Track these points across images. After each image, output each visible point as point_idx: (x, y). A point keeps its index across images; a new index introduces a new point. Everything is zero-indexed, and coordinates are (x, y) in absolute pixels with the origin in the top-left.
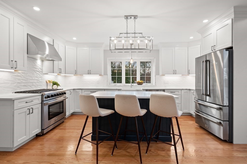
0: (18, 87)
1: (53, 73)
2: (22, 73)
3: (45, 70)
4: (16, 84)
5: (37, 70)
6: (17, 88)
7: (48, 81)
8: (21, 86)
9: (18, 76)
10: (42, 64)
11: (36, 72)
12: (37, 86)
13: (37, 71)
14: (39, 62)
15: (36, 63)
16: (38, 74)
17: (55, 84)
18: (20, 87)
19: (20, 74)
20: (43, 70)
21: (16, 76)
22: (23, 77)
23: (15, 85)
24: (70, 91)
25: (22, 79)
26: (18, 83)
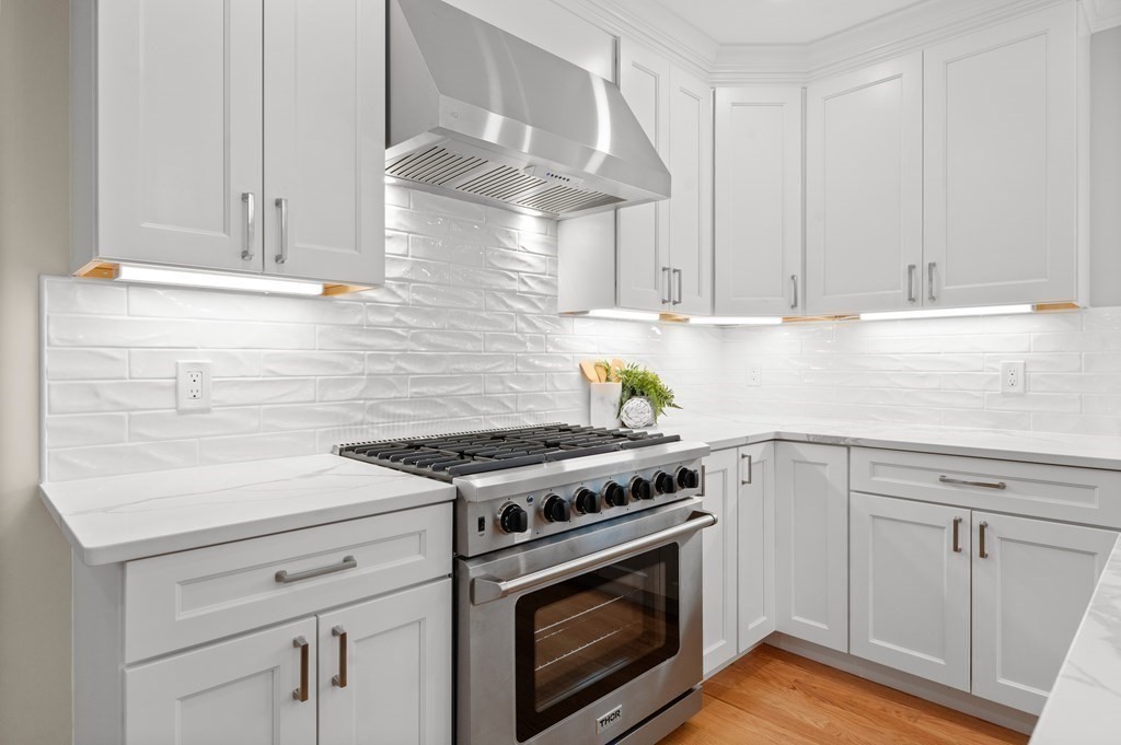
0: (372, 410)
1: (616, 302)
2: (404, 307)
3: (570, 285)
4: (361, 386)
5: (517, 286)
6: (369, 418)
7: (597, 365)
8: (396, 401)
9: (374, 330)
10: (553, 245)
11: (509, 302)
12: (515, 400)
13: (512, 294)
14: (527, 228)
15: (511, 237)
16: (520, 313)
17: (637, 387)
18: (391, 409)
19: (387, 320)
20: (556, 287)
21: (359, 328)
22: (414, 338)
23: (354, 391)
24: (743, 450)
25: (405, 355)
26: (375, 379)
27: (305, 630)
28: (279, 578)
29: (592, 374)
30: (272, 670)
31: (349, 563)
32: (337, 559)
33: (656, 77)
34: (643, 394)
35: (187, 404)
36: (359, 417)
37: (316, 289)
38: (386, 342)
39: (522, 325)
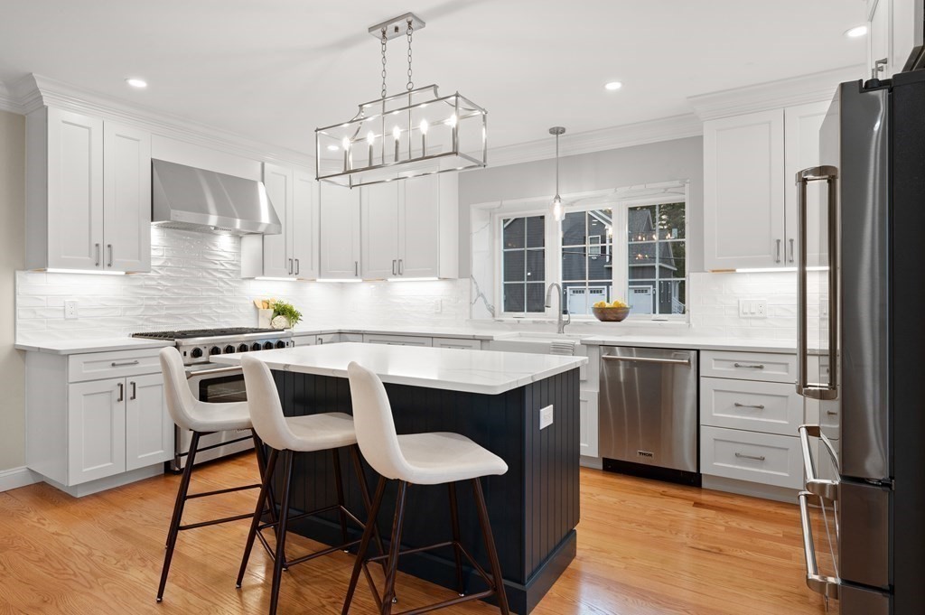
0: (146, 320)
1: (263, 274)
2: (162, 277)
3: (246, 265)
4: (142, 310)
5: (219, 267)
6: (146, 323)
7: (264, 301)
8: (158, 316)
9: (147, 287)
10: (239, 249)
11: (215, 274)
12: (218, 317)
13: (216, 270)
14: (224, 242)
15: (214, 245)
16: (221, 279)
17: (282, 311)
18: (156, 320)
19: (154, 283)
20: (240, 267)
21: (141, 287)
22: (166, 290)
23: (139, 312)
24: (318, 337)
25: (162, 297)
26: (148, 307)
27: (122, 381)
28: (113, 365)
29: (260, 306)
30: (111, 392)
31: (136, 363)
32: (133, 361)
33: (286, 177)
34: (283, 314)
35: (68, 316)
36: (140, 322)
37: (123, 273)
38: (153, 292)
39: (222, 284)
